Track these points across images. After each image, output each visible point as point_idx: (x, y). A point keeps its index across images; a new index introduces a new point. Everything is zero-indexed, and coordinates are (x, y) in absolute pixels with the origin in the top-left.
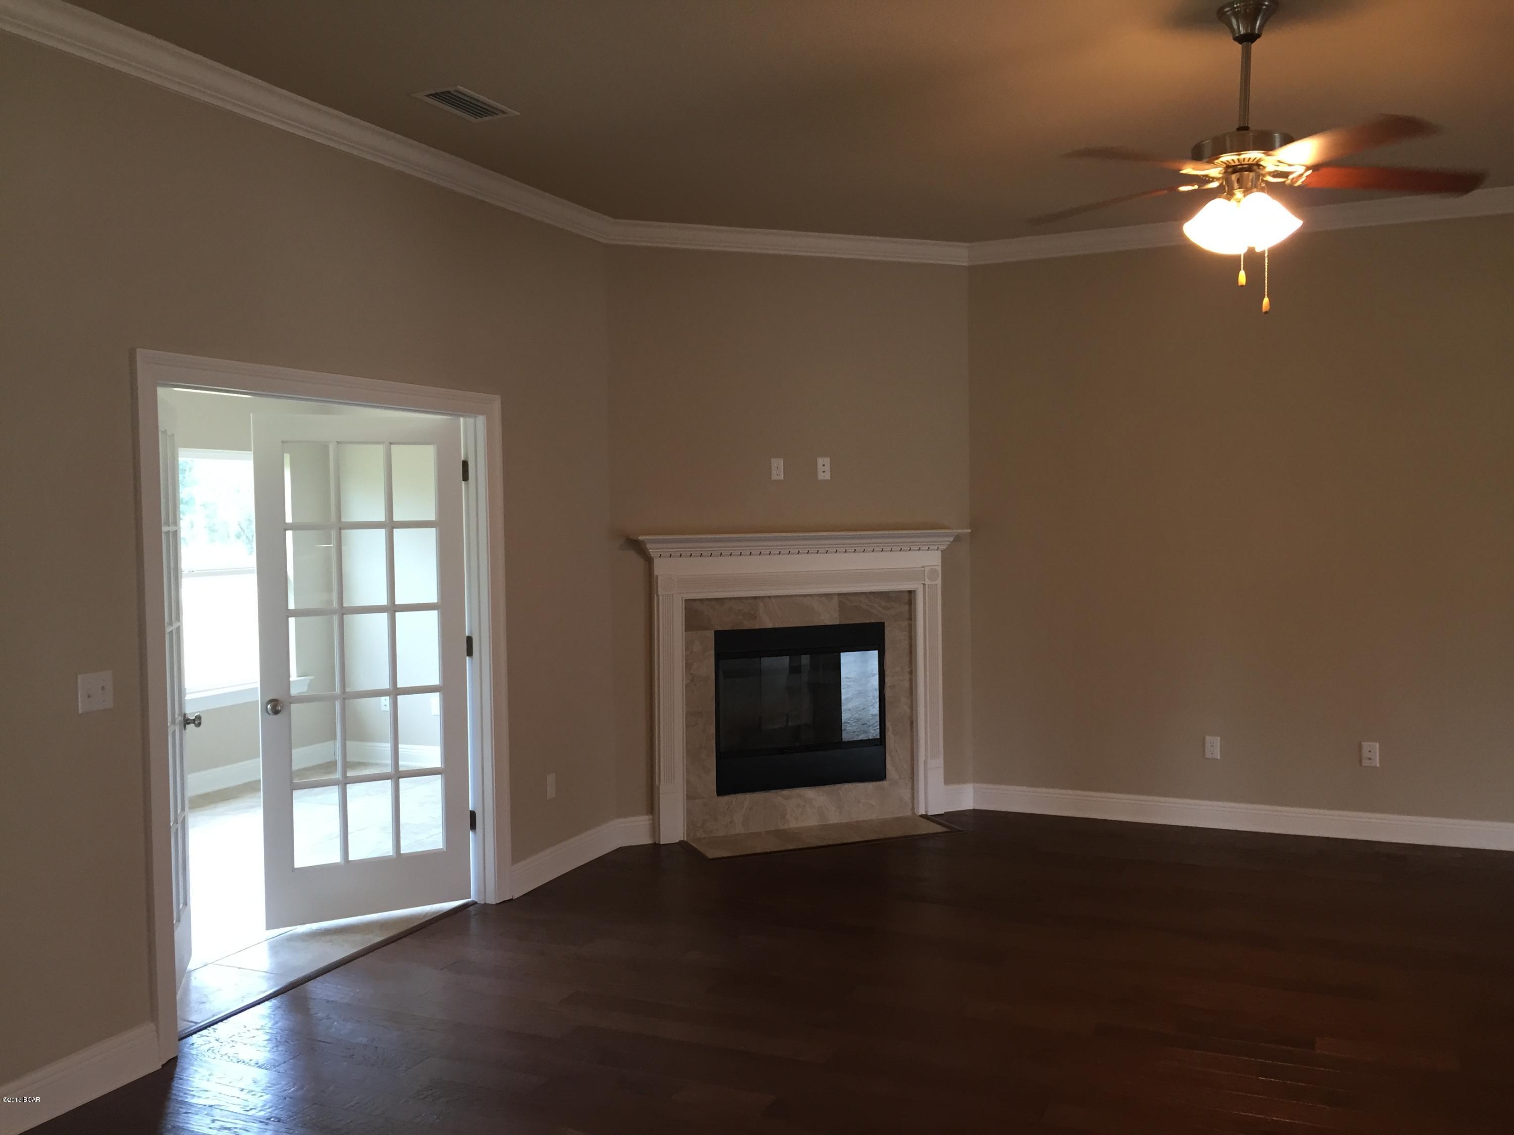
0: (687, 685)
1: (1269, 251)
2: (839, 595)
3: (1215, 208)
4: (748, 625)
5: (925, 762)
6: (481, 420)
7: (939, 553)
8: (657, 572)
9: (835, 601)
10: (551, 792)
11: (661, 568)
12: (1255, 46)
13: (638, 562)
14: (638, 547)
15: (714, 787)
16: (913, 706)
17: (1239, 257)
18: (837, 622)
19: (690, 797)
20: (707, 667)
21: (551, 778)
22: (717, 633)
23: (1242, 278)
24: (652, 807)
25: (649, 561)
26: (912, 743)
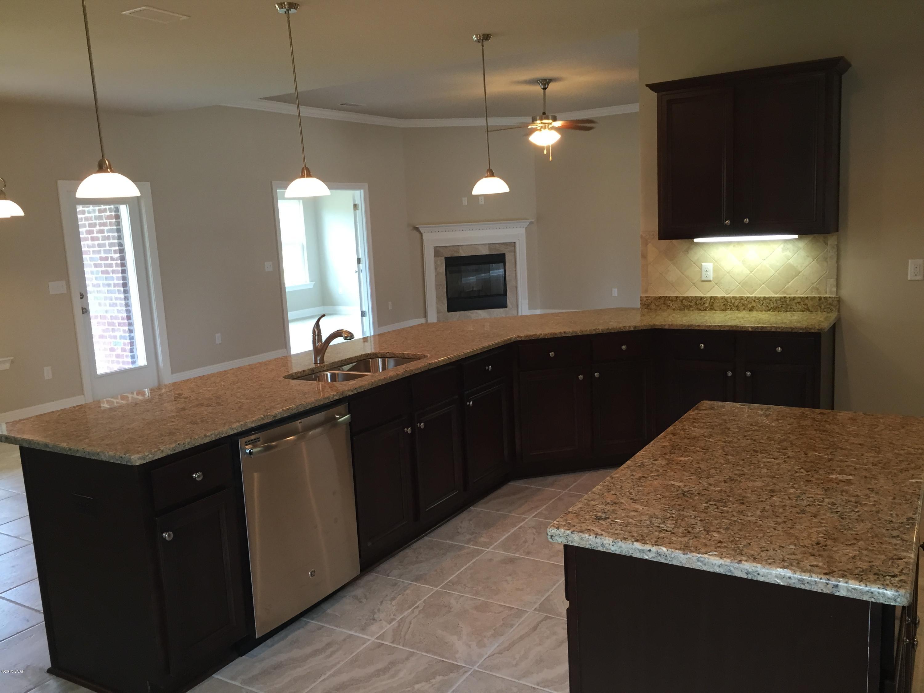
0: (436, 276)
1: (552, 146)
2: (489, 244)
3: (536, 134)
4: (456, 255)
5: (521, 302)
6: (362, 191)
7: (524, 229)
8: (424, 238)
9: (487, 246)
10: (390, 308)
11: (425, 237)
12: (546, 90)
13: (418, 234)
14: (417, 229)
15: (446, 310)
16: (516, 282)
17: (544, 147)
18: (488, 254)
19: (438, 312)
20: (443, 269)
21: (390, 303)
22: (445, 258)
23: (545, 152)
24: (425, 316)
25: (421, 234)
26: (517, 296)
